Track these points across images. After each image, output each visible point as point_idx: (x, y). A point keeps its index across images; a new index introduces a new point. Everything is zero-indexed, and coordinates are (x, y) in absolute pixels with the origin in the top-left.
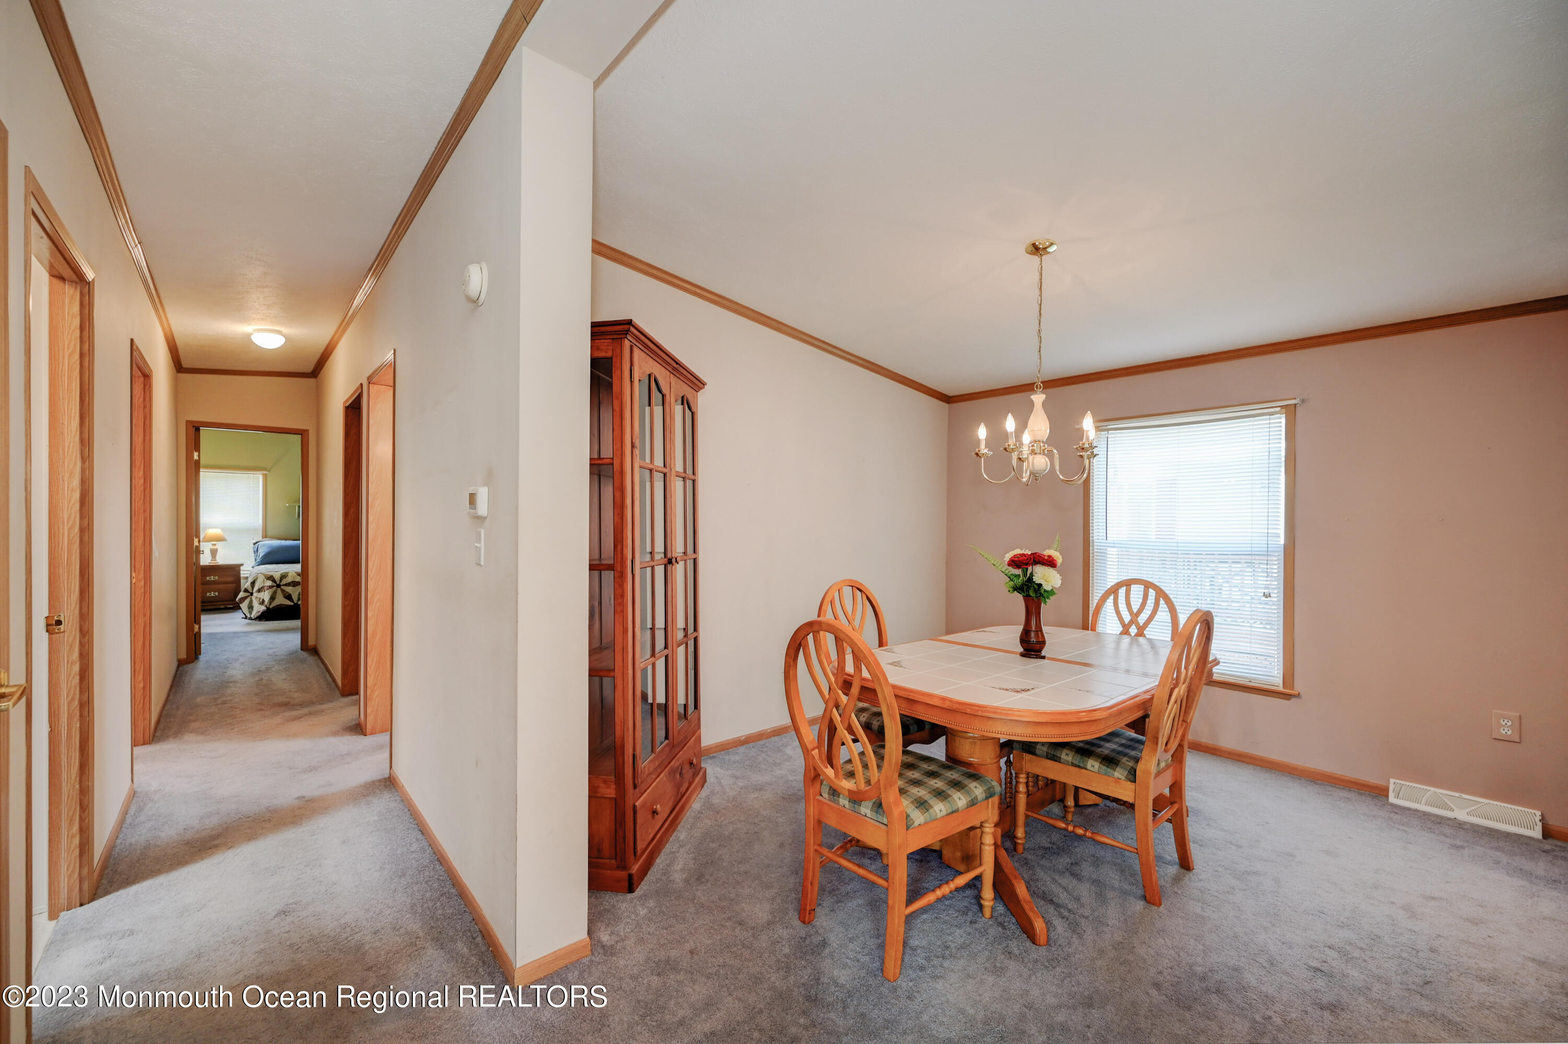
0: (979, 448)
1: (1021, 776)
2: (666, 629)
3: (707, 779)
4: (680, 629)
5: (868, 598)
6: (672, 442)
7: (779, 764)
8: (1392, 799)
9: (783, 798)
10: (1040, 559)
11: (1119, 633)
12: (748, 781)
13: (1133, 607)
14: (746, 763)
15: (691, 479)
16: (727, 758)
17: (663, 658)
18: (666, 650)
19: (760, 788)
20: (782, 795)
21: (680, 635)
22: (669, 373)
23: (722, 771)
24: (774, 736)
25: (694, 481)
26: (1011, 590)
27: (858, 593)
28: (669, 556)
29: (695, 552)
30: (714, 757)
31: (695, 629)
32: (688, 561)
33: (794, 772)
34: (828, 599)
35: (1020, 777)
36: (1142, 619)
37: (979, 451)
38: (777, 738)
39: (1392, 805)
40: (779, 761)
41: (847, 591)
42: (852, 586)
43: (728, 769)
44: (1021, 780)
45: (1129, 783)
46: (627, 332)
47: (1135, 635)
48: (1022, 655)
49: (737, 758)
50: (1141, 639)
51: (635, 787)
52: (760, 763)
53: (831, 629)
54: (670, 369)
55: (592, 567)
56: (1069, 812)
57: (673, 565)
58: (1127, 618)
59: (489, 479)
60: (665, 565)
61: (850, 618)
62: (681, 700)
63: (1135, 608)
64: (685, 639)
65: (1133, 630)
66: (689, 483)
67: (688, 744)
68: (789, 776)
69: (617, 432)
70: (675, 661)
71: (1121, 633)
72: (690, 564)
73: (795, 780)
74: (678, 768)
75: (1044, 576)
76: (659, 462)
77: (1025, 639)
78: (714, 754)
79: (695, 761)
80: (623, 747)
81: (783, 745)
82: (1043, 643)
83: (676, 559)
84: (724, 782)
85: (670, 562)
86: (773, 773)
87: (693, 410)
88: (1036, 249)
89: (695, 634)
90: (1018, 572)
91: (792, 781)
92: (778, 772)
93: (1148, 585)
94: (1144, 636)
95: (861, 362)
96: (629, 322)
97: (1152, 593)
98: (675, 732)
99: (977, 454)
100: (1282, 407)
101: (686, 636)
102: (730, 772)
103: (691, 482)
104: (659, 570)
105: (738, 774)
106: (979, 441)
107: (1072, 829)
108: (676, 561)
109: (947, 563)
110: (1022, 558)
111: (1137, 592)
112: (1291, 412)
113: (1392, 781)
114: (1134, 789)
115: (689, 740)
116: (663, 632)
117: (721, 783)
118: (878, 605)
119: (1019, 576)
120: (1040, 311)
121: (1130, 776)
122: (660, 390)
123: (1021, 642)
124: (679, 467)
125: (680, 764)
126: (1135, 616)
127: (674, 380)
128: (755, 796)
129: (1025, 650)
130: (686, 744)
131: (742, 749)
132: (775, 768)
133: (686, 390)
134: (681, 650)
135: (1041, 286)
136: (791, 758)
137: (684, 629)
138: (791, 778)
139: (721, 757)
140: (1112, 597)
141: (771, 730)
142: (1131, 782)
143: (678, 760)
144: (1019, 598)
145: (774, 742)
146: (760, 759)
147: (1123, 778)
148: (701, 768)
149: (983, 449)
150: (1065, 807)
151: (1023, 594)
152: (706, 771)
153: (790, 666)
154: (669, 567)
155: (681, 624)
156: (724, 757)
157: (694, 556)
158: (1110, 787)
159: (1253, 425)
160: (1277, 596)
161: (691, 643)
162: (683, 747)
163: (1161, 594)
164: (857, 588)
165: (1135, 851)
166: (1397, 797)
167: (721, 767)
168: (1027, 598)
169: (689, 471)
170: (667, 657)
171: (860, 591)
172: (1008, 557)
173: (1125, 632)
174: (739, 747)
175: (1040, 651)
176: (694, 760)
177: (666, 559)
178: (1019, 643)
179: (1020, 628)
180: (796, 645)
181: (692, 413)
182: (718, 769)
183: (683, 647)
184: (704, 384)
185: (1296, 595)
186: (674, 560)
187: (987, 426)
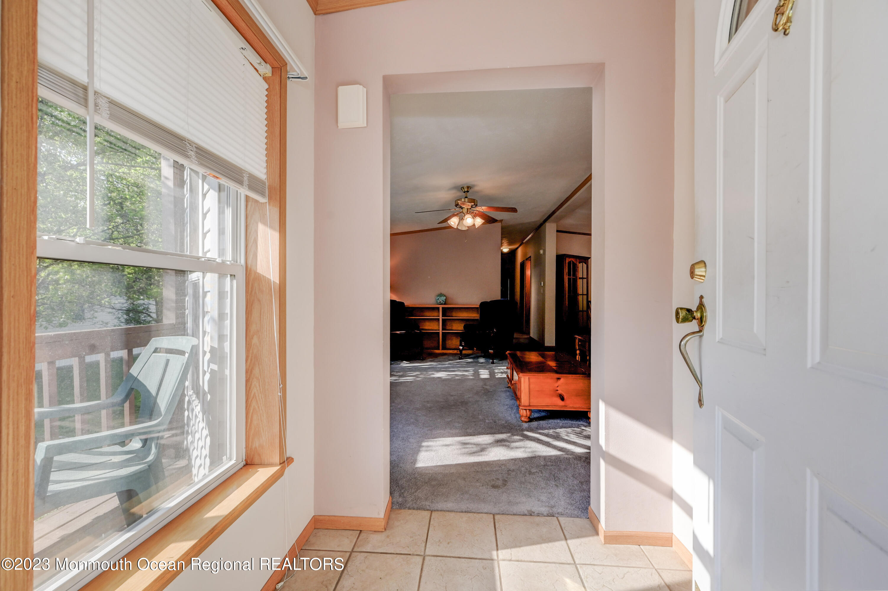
6: (578, 271)
25: (587, 279)
62: (582, 324)
72: (585, 296)
85: (577, 295)
122: (573, 263)
124: (580, 276)
133: (582, 260)
134: (581, 312)
169: (585, 277)
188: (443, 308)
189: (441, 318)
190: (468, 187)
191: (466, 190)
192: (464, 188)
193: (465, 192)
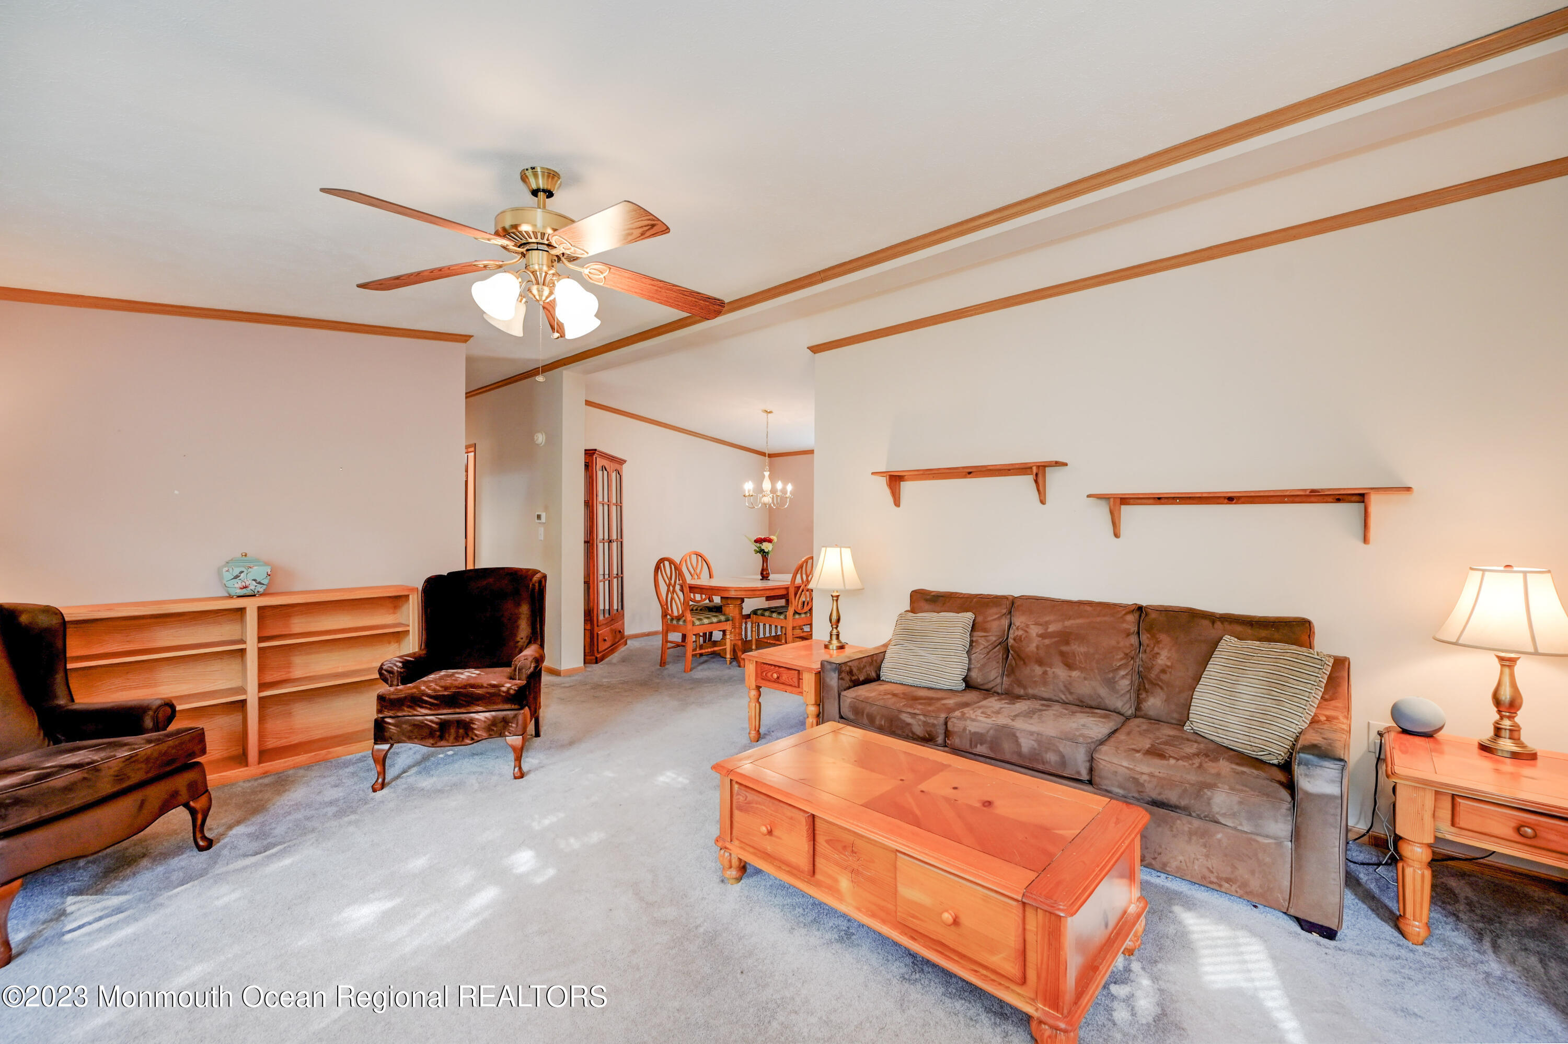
5: (704, 560)
6: (611, 490)
10: (767, 540)
15: (620, 505)
25: (621, 506)
26: (756, 552)
27: (700, 558)
28: (610, 539)
29: (621, 538)
31: (622, 573)
34: (684, 560)
41: (694, 557)
42: (696, 554)
46: (594, 453)
51: (598, 626)
54: (611, 461)
55: (585, 542)
57: (612, 543)
59: (546, 509)
61: (695, 569)
62: (615, 607)
64: (617, 576)
66: (618, 507)
69: (591, 491)
72: (619, 543)
75: (766, 546)
76: (606, 500)
77: (762, 573)
80: (593, 610)
82: (768, 574)
83: (613, 540)
85: (610, 541)
87: (620, 474)
88: (766, 412)
90: (759, 545)
96: (596, 450)
104: (606, 544)
110: (760, 540)
114: (786, 622)
118: (709, 563)
119: (759, 547)
122: (606, 470)
123: (761, 575)
124: (614, 501)
125: (615, 629)
127: (612, 464)
129: (763, 577)
130: (618, 622)
133: (617, 466)
134: (615, 580)
135: (768, 425)
142: (785, 619)
143: (614, 626)
144: (759, 556)
147: (783, 619)
151: (761, 554)
153: (656, 577)
154: (610, 543)
157: (621, 540)
158: (779, 623)
164: (698, 555)
168: (762, 556)
169: (619, 502)
170: (609, 581)
171: (700, 556)
172: (753, 539)
175: (768, 577)
176: (621, 631)
180: (657, 568)
181: (620, 476)
184: (624, 462)
188: (260, 609)
189: (252, 647)
190: (552, 175)
191: (542, 183)
192: (535, 175)
193: (535, 193)
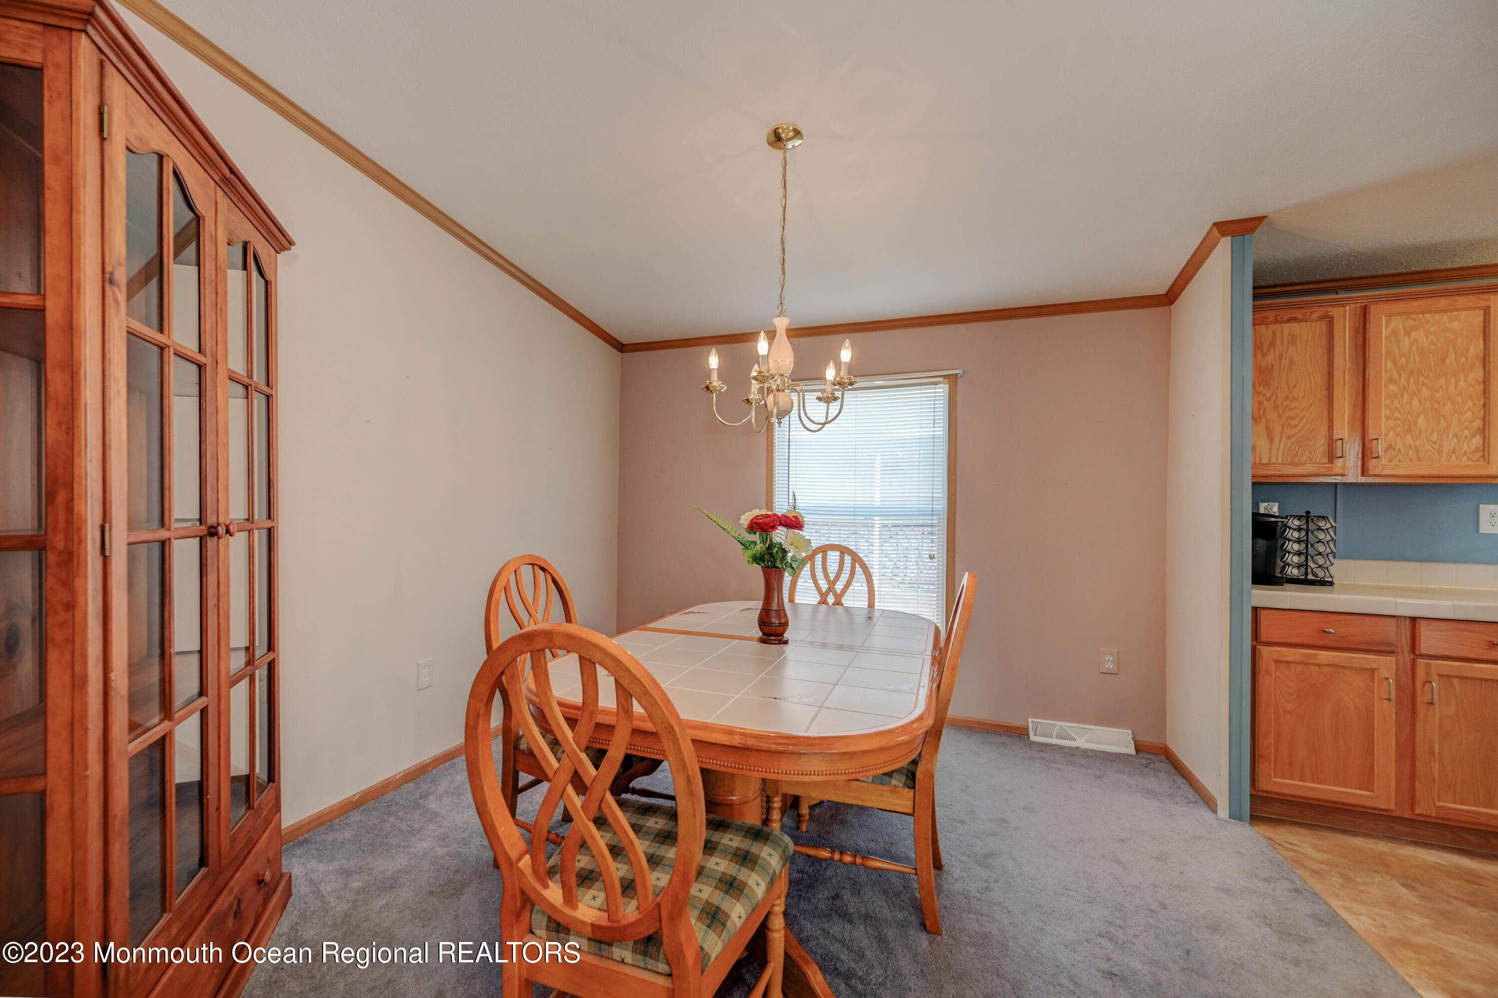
0: (710, 380)
1: (776, 799)
2: (202, 653)
3: (294, 891)
4: (236, 649)
5: (555, 581)
6: (220, 310)
7: (419, 830)
8: (1033, 738)
9: (431, 893)
10: (788, 520)
11: (816, 603)
12: (370, 875)
13: (830, 575)
14: (365, 840)
15: (261, 391)
16: (330, 838)
17: (196, 717)
18: (204, 699)
19: (390, 884)
20: (429, 889)
21: (237, 662)
22: (212, 183)
23: (321, 866)
24: (406, 782)
26: (751, 560)
27: (541, 574)
28: (211, 520)
29: (269, 517)
30: (306, 841)
31: (271, 647)
32: (256, 532)
33: (444, 840)
35: (775, 802)
36: (839, 587)
37: (710, 383)
38: (410, 786)
39: (1034, 743)
40: (417, 826)
41: (526, 572)
42: (533, 565)
43: (333, 860)
44: (775, 805)
45: (907, 790)
46: (87, 17)
47: (833, 604)
48: (763, 641)
49: (348, 834)
50: (839, 609)
52: (387, 836)
53: (572, 644)
54: (217, 178)
56: (804, 821)
57: (219, 538)
58: (824, 586)
60: (201, 538)
61: (531, 609)
63: (832, 576)
64: (249, 668)
65: (831, 599)
66: (258, 401)
67: (254, 851)
68: (437, 849)
70: (223, 714)
71: (819, 603)
72: (259, 538)
73: (447, 855)
74: (230, 907)
77: (764, 622)
78: (306, 836)
79: (268, 876)
81: (422, 797)
82: (785, 625)
83: (227, 527)
84: (325, 888)
85: (212, 532)
86: (411, 850)
87: (269, 275)
88: (777, 139)
89: (271, 656)
90: (756, 537)
91: (442, 858)
92: (421, 846)
93: (843, 551)
94: (842, 605)
95: (526, 280)
97: (847, 559)
98: (223, 844)
99: (707, 388)
100: (944, 376)
101: (250, 662)
102: (335, 865)
103: (263, 398)
105: (351, 865)
106: (709, 372)
107: (839, 857)
108: (228, 531)
109: (618, 534)
110: (766, 520)
111: (833, 556)
112: (952, 380)
113: (1030, 720)
114: (912, 797)
115: (256, 842)
116: (196, 658)
117: (319, 891)
118: (566, 589)
119: (755, 543)
120: (784, 216)
121: (909, 782)
122: (188, 202)
123: (760, 625)
124: (236, 364)
125: (235, 897)
126: (832, 584)
127: (224, 203)
128: (384, 902)
129: (764, 634)
130: (249, 852)
131: (355, 816)
132: (413, 839)
133: (253, 235)
134: (239, 694)
135: (785, 184)
136: (436, 814)
137: (247, 649)
138: (441, 852)
139: (318, 839)
140: (808, 566)
141: (402, 774)
142: (910, 788)
143: (231, 891)
144: (757, 570)
145: (408, 793)
146: (388, 827)
147: (901, 785)
148: (282, 875)
149: (716, 382)
150: (799, 816)
151: (763, 564)
152: (290, 876)
153: (478, 716)
154: (211, 542)
155: (238, 637)
156: (324, 837)
157: (269, 524)
158: (884, 799)
159: (921, 393)
160: (942, 557)
161: (261, 674)
162: (244, 860)
163: (856, 559)
164: (540, 566)
165: (914, 871)
166: (1035, 735)
167: (320, 859)
168: (766, 570)
169: (259, 377)
170: (204, 712)
171: (543, 569)
172: (745, 519)
173: (823, 602)
174: (350, 813)
175: (782, 635)
176: (267, 873)
177: (204, 527)
178: (757, 625)
179: (758, 604)
181: (266, 282)
182: (314, 864)
183: (244, 685)
184: (291, 243)
185: (956, 555)
186: (221, 530)
187: (719, 353)
